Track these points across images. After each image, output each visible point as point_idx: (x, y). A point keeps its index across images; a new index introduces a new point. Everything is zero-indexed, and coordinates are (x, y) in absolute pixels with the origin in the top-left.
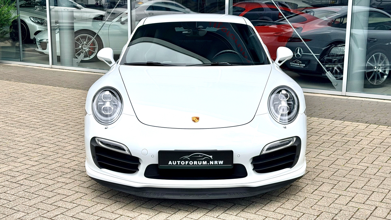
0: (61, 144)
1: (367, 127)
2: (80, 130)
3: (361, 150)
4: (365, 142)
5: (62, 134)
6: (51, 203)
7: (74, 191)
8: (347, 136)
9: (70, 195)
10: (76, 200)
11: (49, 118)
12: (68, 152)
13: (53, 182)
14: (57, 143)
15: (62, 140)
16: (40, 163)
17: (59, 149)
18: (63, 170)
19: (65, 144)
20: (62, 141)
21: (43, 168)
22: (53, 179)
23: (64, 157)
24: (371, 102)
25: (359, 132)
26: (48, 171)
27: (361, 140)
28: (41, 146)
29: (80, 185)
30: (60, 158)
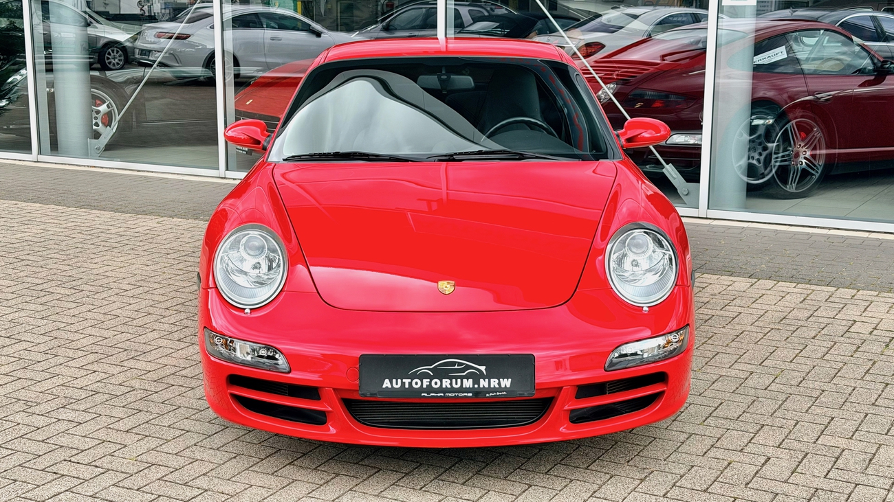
0: (63, 334)
1: (752, 285)
2: (107, 303)
3: (738, 336)
4: (746, 319)
5: (65, 313)
6: (44, 467)
7: (96, 441)
8: (708, 307)
9: (87, 448)
10: (100, 458)
11: (33, 276)
12: (80, 353)
13: (48, 421)
14: (54, 334)
15: (66, 325)
16: (16, 378)
17: (59, 346)
18: (70, 392)
19: (72, 334)
20: (67, 328)
21: (23, 388)
22: (47, 415)
23: (72, 363)
24: (761, 230)
25: (734, 297)
26: (34, 396)
27: (738, 315)
28: (17, 341)
29: (111, 426)
30: (61, 366)
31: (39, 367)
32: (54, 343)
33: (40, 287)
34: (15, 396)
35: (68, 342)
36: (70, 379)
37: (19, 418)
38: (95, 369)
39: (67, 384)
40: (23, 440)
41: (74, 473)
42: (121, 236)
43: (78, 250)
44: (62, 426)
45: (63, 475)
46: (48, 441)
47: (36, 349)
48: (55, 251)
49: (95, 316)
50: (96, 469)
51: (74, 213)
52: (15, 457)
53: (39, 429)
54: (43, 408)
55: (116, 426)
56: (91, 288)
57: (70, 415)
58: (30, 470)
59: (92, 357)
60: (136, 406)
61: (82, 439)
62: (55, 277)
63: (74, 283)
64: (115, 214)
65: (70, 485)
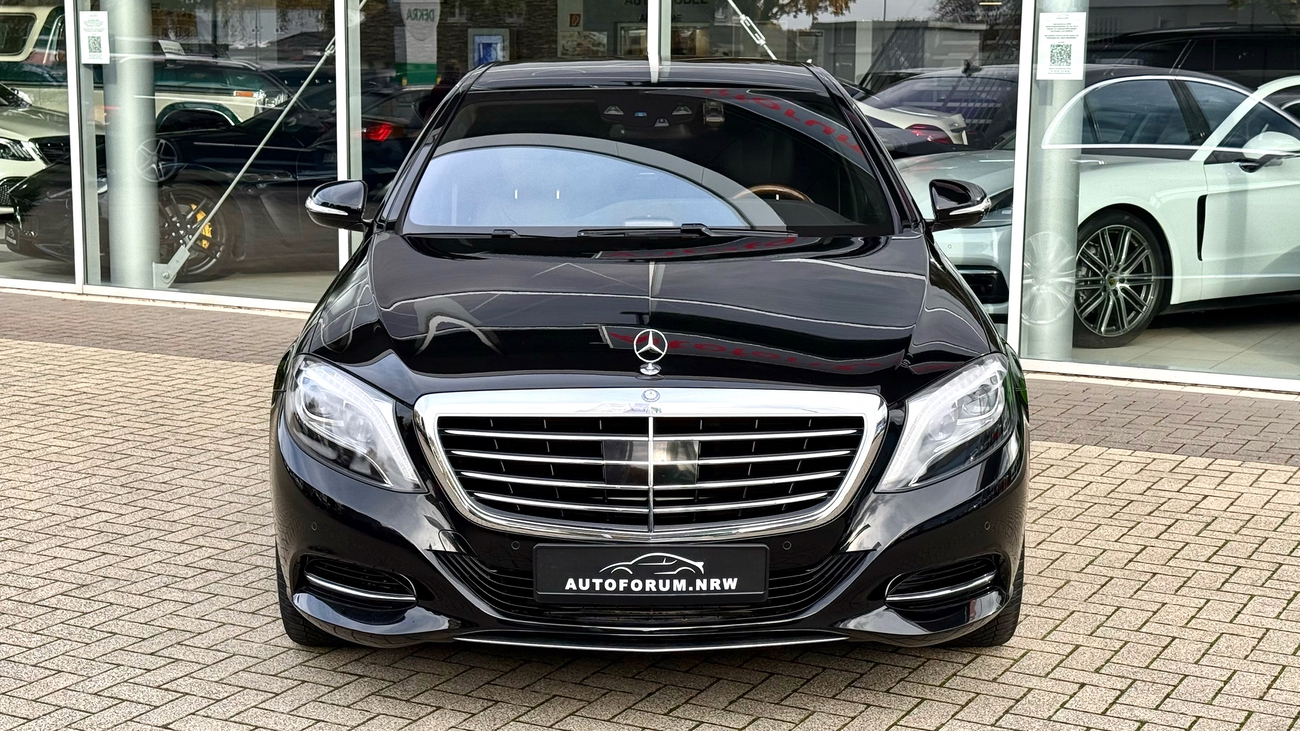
0: (153, 504)
1: (1098, 456)
5: (151, 479)
6: (152, 651)
9: (204, 630)
11: (99, 422)
12: (178, 526)
13: (149, 601)
14: (141, 503)
15: (155, 493)
16: (100, 554)
17: (150, 518)
31: (127, 541)
32: (145, 514)
33: (114, 449)
34: (101, 574)
35: (160, 513)
36: (169, 555)
37: (110, 597)
38: (202, 544)
39: (167, 561)
40: (120, 623)
41: (192, 657)
42: (214, 387)
43: (157, 405)
44: (171, 607)
45: (177, 660)
46: (152, 623)
47: (120, 520)
48: (126, 406)
49: (193, 482)
50: (219, 654)
51: (144, 359)
52: (113, 641)
53: (138, 609)
54: (141, 587)
55: (238, 607)
56: (182, 450)
57: (177, 595)
58: (135, 655)
59: (195, 530)
60: (260, 585)
61: (197, 621)
62: (130, 437)
63: (159, 444)
64: (200, 361)
65: (188, 670)
